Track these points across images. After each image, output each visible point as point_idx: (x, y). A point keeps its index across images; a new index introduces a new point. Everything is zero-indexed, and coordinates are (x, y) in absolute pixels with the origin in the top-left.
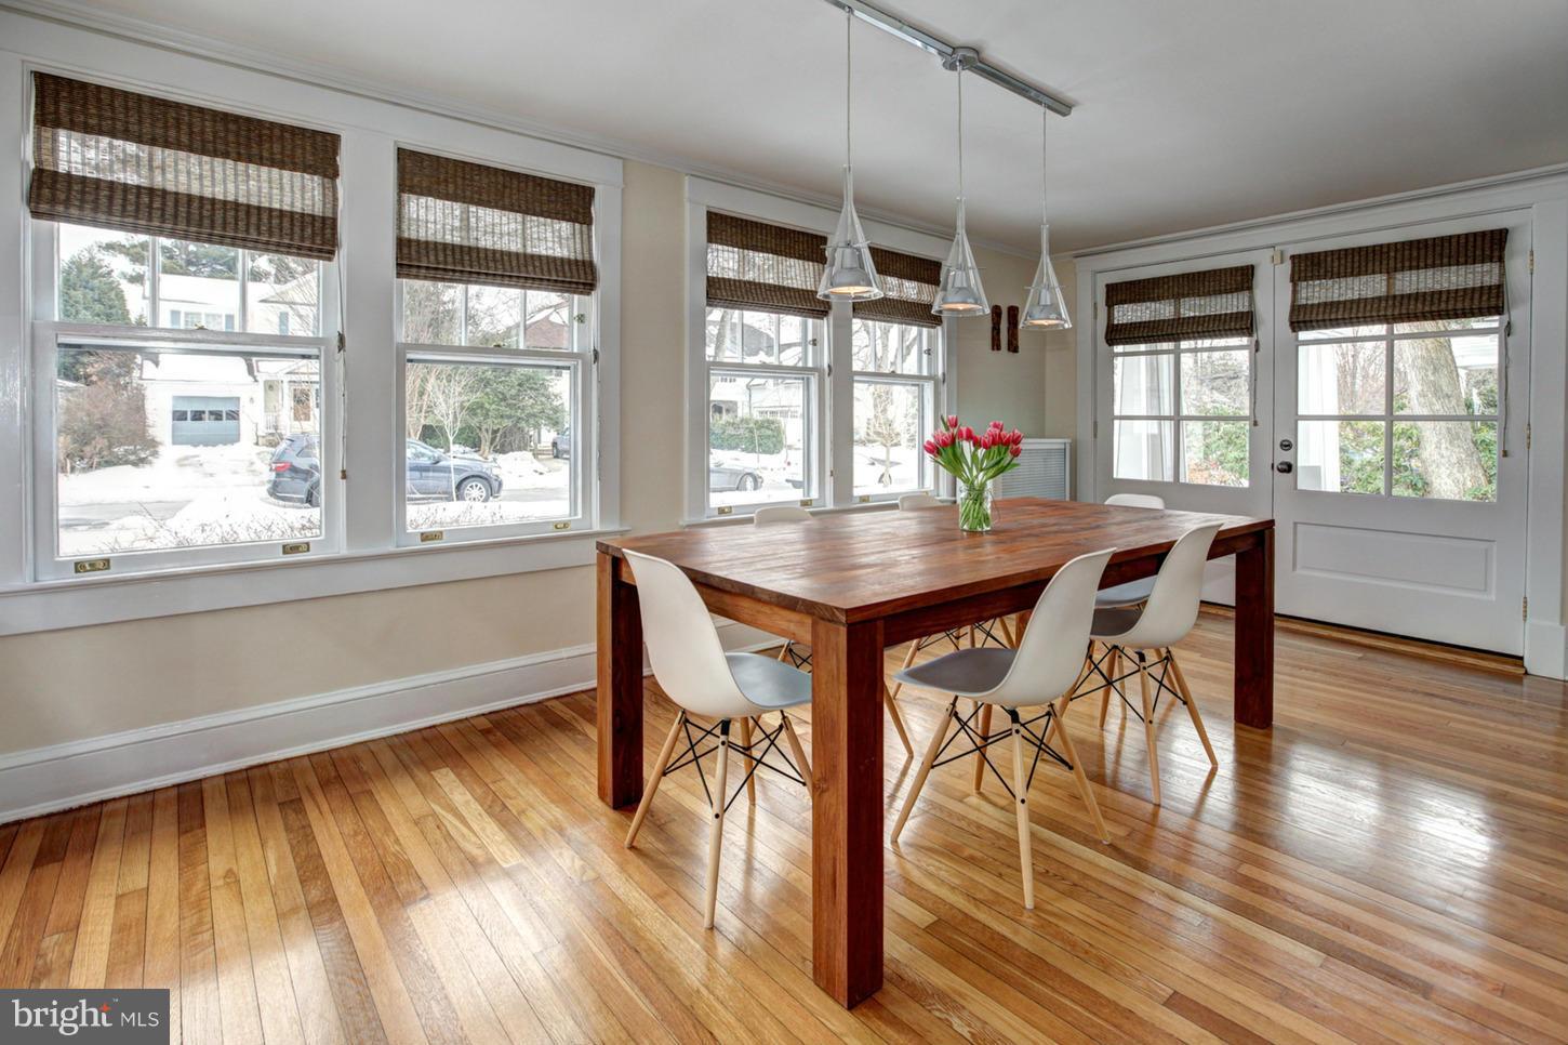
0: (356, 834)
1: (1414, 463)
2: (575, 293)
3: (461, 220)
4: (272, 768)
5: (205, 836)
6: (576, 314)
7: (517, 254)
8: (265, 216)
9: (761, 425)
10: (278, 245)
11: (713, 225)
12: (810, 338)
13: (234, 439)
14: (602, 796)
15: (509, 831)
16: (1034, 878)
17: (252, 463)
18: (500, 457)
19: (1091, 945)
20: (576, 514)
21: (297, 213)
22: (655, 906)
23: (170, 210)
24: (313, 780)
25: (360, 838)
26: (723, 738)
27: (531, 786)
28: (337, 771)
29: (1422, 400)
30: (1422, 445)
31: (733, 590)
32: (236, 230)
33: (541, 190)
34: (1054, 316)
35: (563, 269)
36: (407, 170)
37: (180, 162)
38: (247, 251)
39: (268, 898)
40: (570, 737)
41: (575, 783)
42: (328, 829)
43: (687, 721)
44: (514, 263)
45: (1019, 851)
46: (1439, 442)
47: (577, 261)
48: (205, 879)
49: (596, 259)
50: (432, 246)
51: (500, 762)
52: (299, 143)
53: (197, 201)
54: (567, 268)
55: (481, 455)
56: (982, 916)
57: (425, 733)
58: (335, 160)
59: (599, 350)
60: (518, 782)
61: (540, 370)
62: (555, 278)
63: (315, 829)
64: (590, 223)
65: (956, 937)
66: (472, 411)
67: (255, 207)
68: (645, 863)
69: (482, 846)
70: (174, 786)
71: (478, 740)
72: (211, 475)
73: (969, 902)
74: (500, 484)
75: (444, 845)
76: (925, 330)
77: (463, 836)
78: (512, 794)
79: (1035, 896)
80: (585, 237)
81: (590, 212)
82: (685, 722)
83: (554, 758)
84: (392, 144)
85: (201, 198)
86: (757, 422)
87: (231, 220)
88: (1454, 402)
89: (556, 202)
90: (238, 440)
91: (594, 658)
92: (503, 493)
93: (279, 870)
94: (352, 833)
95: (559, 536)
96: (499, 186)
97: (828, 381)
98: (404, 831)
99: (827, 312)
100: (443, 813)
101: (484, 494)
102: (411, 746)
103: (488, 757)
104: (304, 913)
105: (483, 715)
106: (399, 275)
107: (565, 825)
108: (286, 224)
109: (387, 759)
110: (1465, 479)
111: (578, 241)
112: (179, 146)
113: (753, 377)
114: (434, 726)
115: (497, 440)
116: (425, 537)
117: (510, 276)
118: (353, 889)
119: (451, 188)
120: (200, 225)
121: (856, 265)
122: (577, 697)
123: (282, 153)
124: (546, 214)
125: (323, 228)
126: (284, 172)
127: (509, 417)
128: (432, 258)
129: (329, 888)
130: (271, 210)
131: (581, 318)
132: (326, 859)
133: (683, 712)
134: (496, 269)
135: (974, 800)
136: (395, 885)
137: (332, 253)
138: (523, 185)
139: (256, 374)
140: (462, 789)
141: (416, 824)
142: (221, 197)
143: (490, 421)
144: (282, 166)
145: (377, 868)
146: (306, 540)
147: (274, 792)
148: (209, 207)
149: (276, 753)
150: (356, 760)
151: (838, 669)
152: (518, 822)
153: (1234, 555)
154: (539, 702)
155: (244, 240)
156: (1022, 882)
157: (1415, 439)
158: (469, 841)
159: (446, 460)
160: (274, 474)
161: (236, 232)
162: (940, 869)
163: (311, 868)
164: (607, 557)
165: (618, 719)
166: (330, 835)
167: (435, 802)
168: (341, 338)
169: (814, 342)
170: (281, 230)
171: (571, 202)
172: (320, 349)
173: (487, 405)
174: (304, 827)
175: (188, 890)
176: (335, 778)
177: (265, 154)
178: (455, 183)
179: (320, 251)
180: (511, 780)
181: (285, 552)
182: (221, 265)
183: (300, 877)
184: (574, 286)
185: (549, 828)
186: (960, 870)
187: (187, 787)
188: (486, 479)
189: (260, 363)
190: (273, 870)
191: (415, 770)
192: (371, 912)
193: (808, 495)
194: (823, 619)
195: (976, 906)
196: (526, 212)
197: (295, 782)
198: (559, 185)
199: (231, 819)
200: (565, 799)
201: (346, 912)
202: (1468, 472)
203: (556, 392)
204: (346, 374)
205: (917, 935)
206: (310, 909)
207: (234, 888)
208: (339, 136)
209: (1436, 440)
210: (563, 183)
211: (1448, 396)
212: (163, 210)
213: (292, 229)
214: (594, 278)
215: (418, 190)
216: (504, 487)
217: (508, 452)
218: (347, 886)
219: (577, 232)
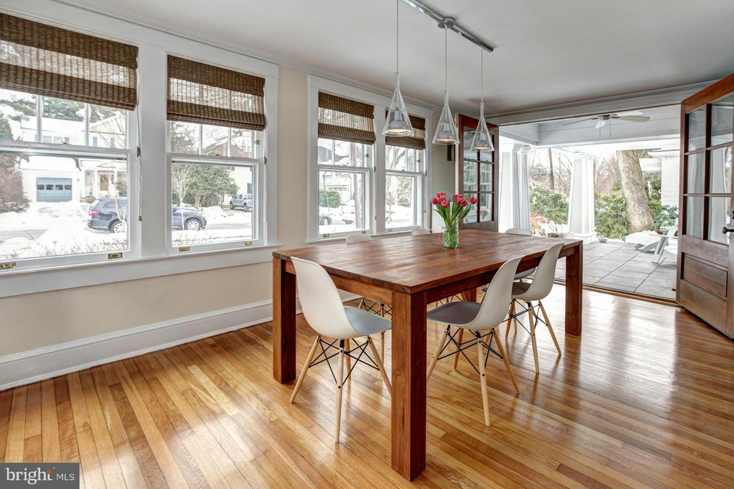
0: (152, 401)
1: (623, 214)
2: (255, 129)
3: (200, 92)
4: (103, 367)
5: (71, 405)
6: (255, 140)
7: (227, 110)
8: (99, 87)
9: (330, 194)
10: (106, 102)
11: (321, 99)
12: (365, 153)
13: (68, 199)
14: (275, 377)
15: (230, 396)
16: (490, 412)
17: (79, 211)
18: (205, 208)
19: (519, 443)
20: (255, 238)
21: (116, 86)
22: (309, 433)
23: (48, 82)
24: (125, 373)
25: (154, 403)
26: (341, 349)
27: (239, 373)
28: (138, 368)
29: (627, 186)
30: (627, 206)
31: (348, 277)
32: (84, 93)
33: (239, 79)
34: (486, 145)
35: (250, 118)
36: (172, 66)
37: (53, 57)
38: (89, 104)
39: (108, 437)
40: (255, 348)
41: (261, 371)
42: (136, 399)
43: (321, 340)
44: (226, 114)
45: (482, 399)
46: (634, 204)
47: (256, 114)
48: (73, 428)
49: (266, 113)
50: (185, 105)
51: (222, 361)
52: (117, 50)
53: (63, 78)
54: (251, 117)
55: (196, 208)
56: (467, 430)
57: (182, 347)
58: (135, 60)
59: (267, 158)
60: (232, 371)
61: (224, 167)
62: (245, 122)
63: (129, 399)
64: (262, 96)
65: (456, 441)
66: (191, 187)
67: (94, 82)
68: (301, 410)
69: (218, 405)
70: (51, 379)
71: (209, 350)
72: (57, 217)
73: (459, 423)
74: (206, 222)
75: (198, 405)
76: (417, 151)
77: (207, 400)
78: (230, 377)
79: (490, 420)
80: (260, 102)
81: (263, 91)
82: (320, 341)
83: (249, 358)
84: (165, 52)
85: (65, 76)
86: (328, 193)
87: (81, 88)
88: (640, 187)
89: (246, 85)
90: (71, 199)
91: (272, 306)
92: (206, 226)
93: (112, 422)
94: (149, 401)
95: (248, 248)
96: (219, 76)
97: (374, 174)
98: (177, 399)
99: (374, 141)
100: (196, 388)
101: (198, 227)
102: (175, 354)
103: (216, 359)
104: (128, 444)
105: (211, 337)
106: (168, 119)
107: (259, 392)
108: (110, 91)
109: (164, 361)
110: (645, 221)
111: (257, 104)
112: (52, 49)
113: (326, 171)
114: (186, 344)
115: (203, 200)
116: (182, 250)
117: (224, 121)
118: (153, 430)
119: (194, 76)
120: (65, 90)
121: (401, 119)
122: (256, 327)
123: (108, 55)
124: (241, 90)
125: (129, 94)
126: (109, 64)
127: (209, 189)
128: (185, 110)
129: (140, 430)
130: (102, 84)
131: (258, 142)
132: (137, 415)
133: (320, 336)
134: (217, 117)
135: (454, 373)
136: (175, 427)
137: (134, 106)
138: (230, 76)
139: (80, 166)
140: (204, 375)
141: (183, 395)
142: (76, 76)
143: (199, 191)
144: (108, 61)
145: (165, 419)
146: (121, 251)
147: (106, 380)
148: (69, 81)
149: (105, 360)
150: (147, 362)
151: (406, 316)
152: (235, 392)
153: (565, 258)
154: (238, 330)
155: (88, 98)
156: (484, 414)
157: (624, 203)
158: (211, 402)
159: (178, 210)
160: (91, 217)
161: (84, 95)
162: (444, 408)
163: (129, 420)
164: (279, 260)
165: (284, 340)
166: (138, 402)
167: (190, 383)
168: (139, 150)
169: (367, 156)
170: (107, 94)
171: (254, 85)
172: (127, 155)
173: (198, 184)
174: (123, 398)
175: (64, 434)
176: (138, 372)
177: (99, 55)
178: (196, 73)
179: (128, 105)
180: (229, 370)
181: (109, 258)
182: (61, 113)
183: (124, 425)
184: (255, 126)
185: (251, 394)
186: (453, 408)
187: (59, 379)
188: (199, 220)
189: (82, 162)
190: (109, 422)
191: (179, 366)
192: (164, 441)
193: (364, 228)
194: (398, 291)
195: (463, 426)
196: (231, 89)
197: (116, 374)
198: (248, 76)
199: (84, 396)
200: (257, 379)
201: (150, 442)
202: (646, 218)
203: (232, 178)
204: (141, 168)
205: (438, 441)
206: (131, 441)
207: (89, 433)
208: (138, 48)
209: (633, 203)
210: (250, 76)
211: (638, 184)
212: (44, 82)
213: (113, 94)
214: (265, 123)
215: (178, 77)
216: (207, 223)
217: (208, 206)
218: (150, 429)
219: (256, 100)
